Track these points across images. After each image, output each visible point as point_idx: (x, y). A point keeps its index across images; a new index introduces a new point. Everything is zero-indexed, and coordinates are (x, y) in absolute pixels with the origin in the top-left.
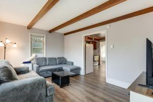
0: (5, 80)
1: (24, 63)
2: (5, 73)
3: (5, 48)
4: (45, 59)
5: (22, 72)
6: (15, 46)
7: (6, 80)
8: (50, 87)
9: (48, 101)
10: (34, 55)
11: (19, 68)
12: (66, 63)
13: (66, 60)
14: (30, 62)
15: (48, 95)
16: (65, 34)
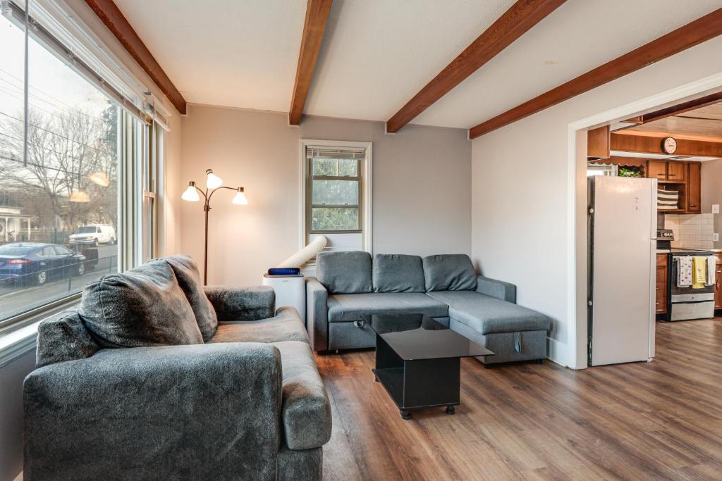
0: (112, 339)
1: (273, 272)
2: (111, 308)
3: (207, 208)
4: (369, 259)
5: (246, 310)
6: (240, 199)
7: (118, 340)
8: (298, 407)
9: (290, 473)
10: (318, 240)
11: (237, 294)
12: (473, 289)
13: (478, 273)
14: (294, 272)
15: (291, 443)
16: (478, 131)
